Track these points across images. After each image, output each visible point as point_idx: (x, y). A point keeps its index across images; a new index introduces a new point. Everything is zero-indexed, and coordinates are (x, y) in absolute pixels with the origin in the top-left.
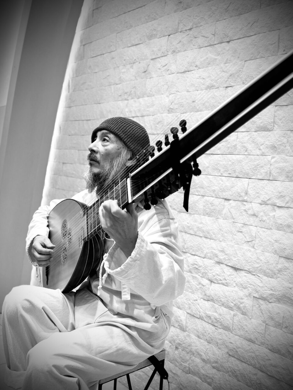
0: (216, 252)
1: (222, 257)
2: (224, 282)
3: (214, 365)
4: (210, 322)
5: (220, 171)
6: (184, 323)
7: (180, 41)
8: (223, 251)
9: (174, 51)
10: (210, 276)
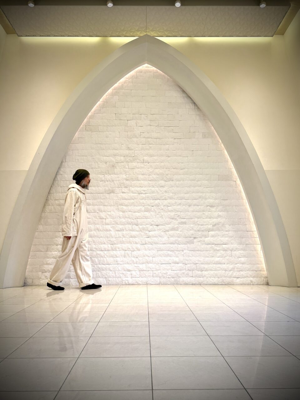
0: (151, 222)
1: (153, 223)
2: (154, 230)
3: (152, 256)
4: (150, 244)
5: (149, 198)
6: (140, 248)
7: (129, 159)
8: (153, 221)
9: (127, 162)
10: (149, 229)
